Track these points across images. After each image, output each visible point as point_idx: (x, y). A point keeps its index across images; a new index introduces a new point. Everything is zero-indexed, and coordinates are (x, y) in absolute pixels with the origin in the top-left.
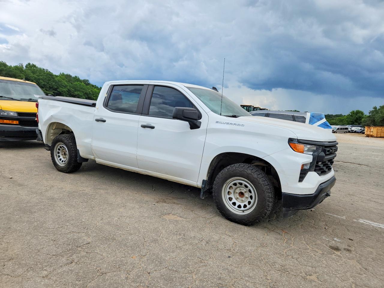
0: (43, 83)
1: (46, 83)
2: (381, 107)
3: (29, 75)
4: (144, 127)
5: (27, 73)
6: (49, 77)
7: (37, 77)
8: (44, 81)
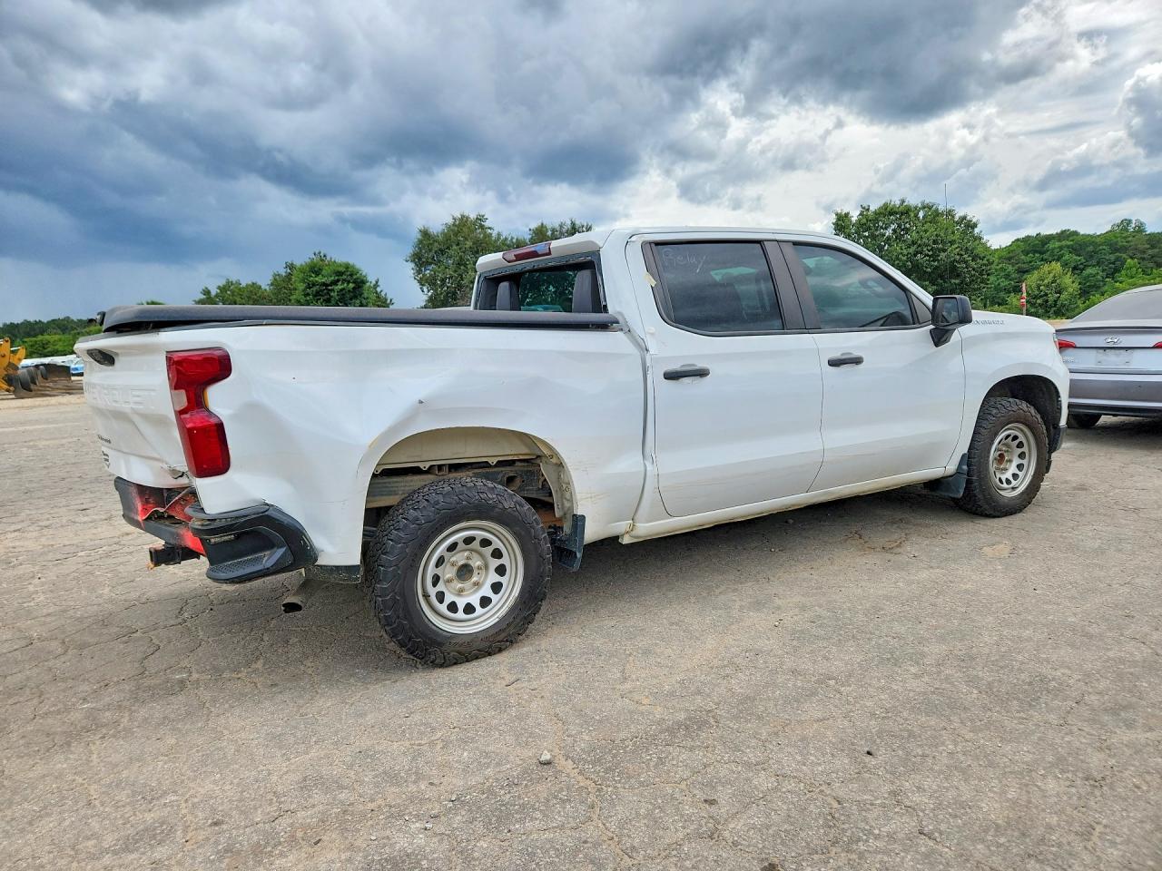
2: (219, 288)
4: (834, 363)
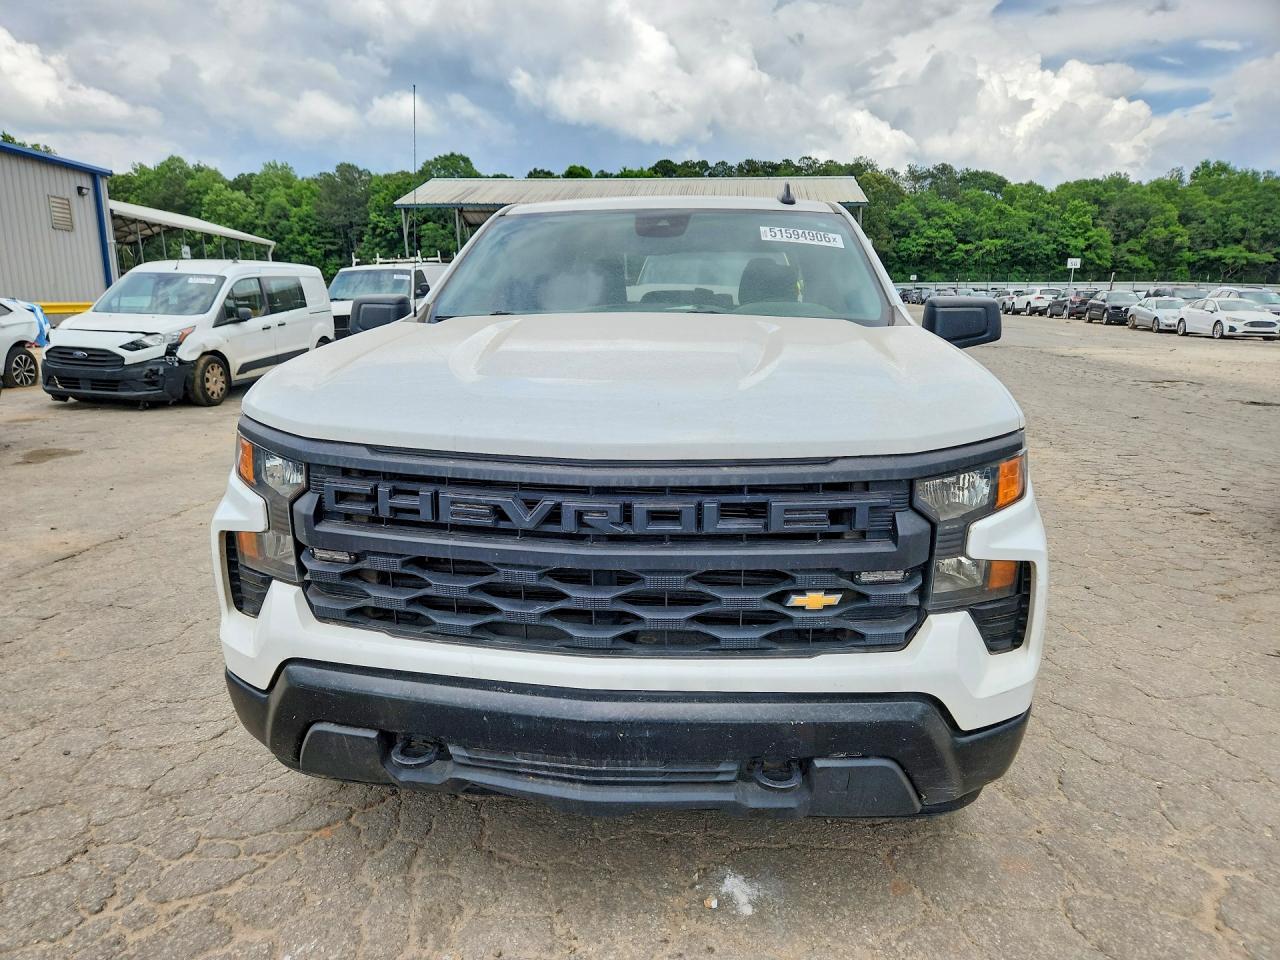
0: (1241, 224)
1: (1250, 225)
3: (1195, 204)
5: (1187, 198)
6: (1271, 199)
7: (1221, 205)
8: (1245, 217)
